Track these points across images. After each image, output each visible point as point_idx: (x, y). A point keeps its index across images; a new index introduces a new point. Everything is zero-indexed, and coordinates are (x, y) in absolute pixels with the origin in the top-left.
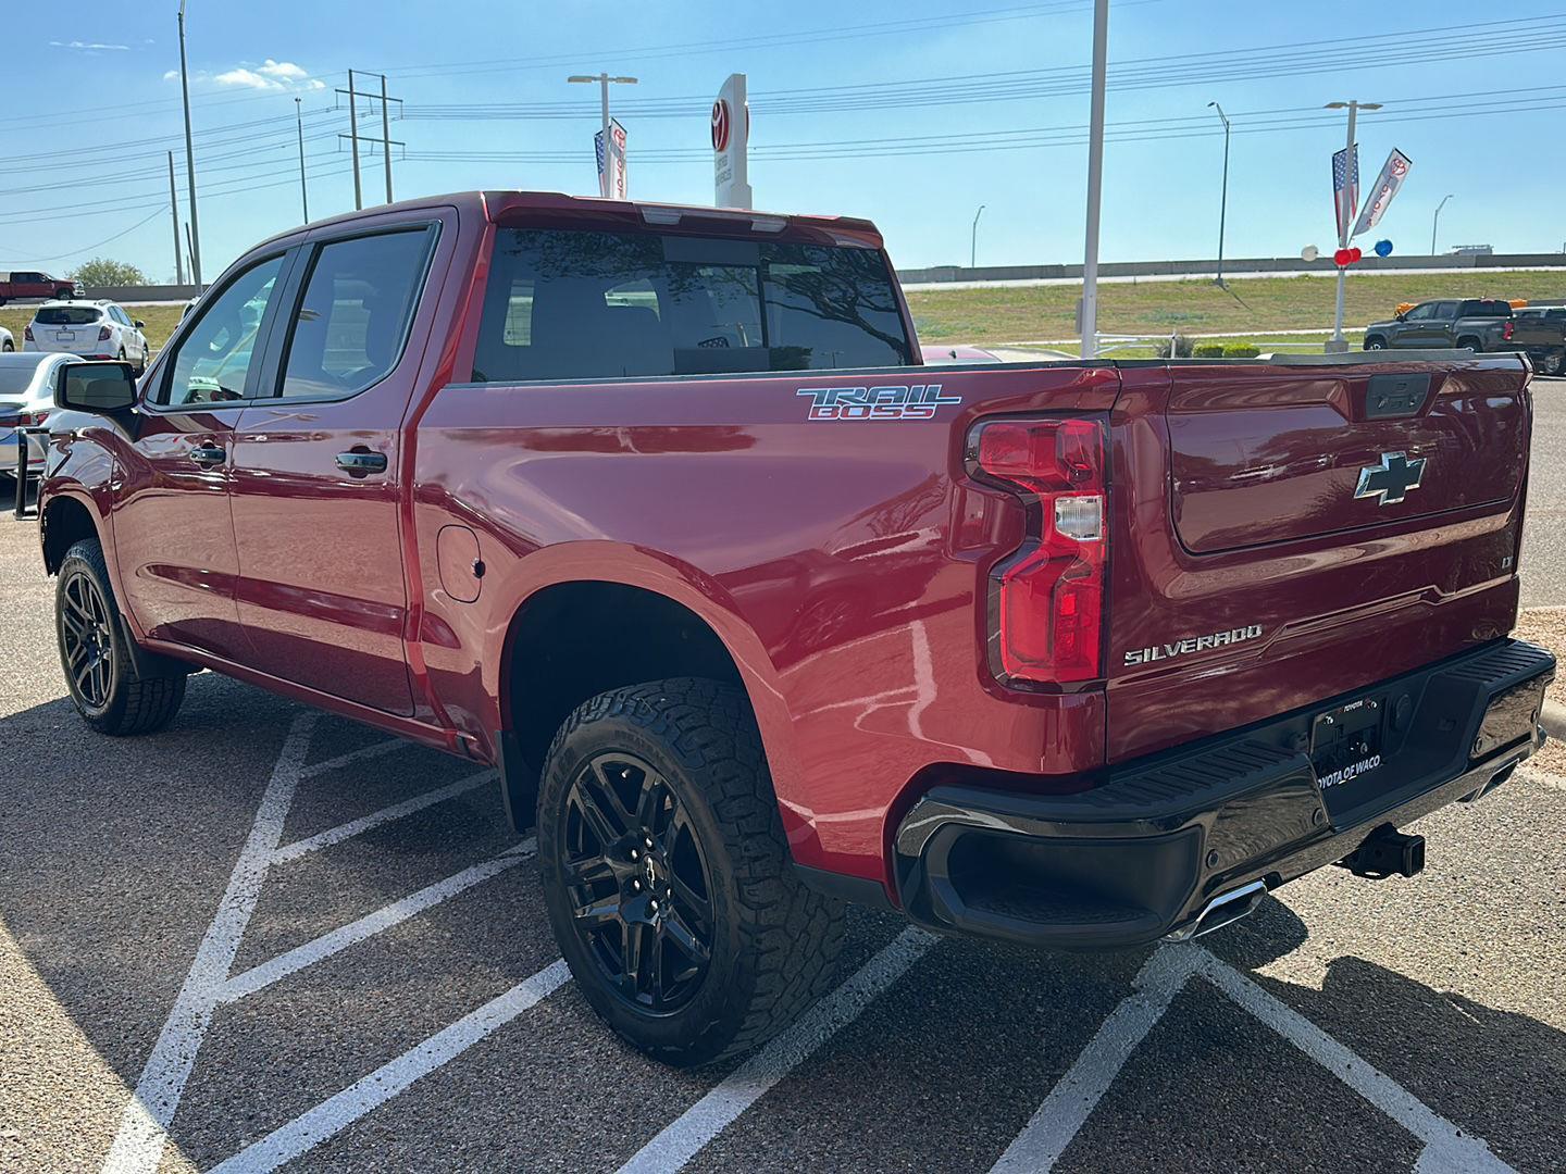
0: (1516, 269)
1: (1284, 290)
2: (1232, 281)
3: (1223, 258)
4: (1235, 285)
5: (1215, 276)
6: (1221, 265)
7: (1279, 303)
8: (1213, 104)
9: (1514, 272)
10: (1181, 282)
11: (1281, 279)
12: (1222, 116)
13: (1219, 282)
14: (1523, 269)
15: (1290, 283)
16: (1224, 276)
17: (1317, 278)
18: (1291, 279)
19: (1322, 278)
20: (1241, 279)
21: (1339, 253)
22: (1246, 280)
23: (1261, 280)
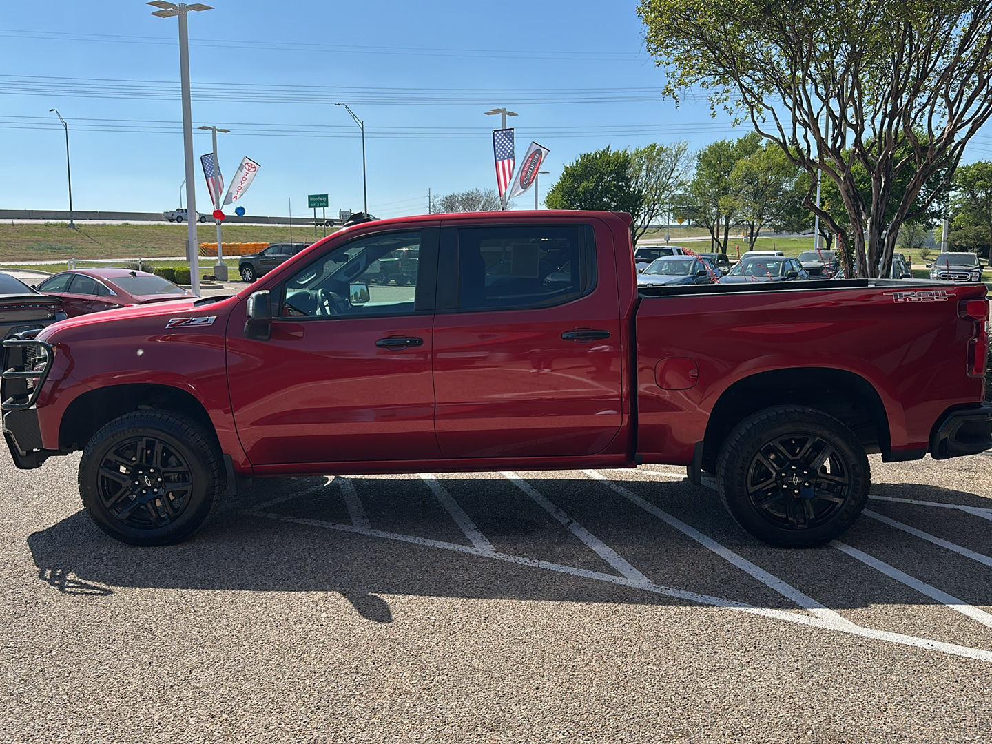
0: (246, 224)
1: (115, 233)
2: (80, 225)
3: (73, 210)
4: (83, 228)
5: (68, 222)
6: (72, 215)
7: (117, 240)
8: (53, 110)
9: (245, 226)
10: (46, 225)
11: (112, 225)
12: (61, 119)
13: (72, 225)
14: (249, 224)
15: (118, 228)
16: (74, 222)
17: (134, 225)
18: (118, 226)
19: (137, 225)
20: (86, 225)
21: (215, 212)
22: (89, 225)
23: (98, 225)
